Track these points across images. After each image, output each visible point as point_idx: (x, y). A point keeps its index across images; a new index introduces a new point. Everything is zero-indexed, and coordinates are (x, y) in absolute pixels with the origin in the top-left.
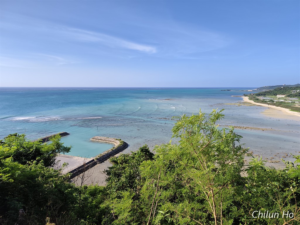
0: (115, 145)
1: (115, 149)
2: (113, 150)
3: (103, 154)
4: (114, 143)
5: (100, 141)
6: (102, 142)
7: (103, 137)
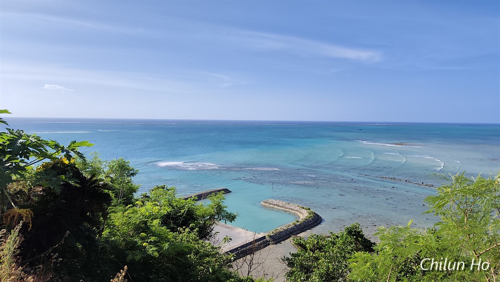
0: (300, 218)
1: (299, 223)
2: (296, 226)
3: (280, 229)
4: (298, 213)
5: (276, 207)
6: (279, 209)
7: (281, 202)
